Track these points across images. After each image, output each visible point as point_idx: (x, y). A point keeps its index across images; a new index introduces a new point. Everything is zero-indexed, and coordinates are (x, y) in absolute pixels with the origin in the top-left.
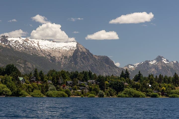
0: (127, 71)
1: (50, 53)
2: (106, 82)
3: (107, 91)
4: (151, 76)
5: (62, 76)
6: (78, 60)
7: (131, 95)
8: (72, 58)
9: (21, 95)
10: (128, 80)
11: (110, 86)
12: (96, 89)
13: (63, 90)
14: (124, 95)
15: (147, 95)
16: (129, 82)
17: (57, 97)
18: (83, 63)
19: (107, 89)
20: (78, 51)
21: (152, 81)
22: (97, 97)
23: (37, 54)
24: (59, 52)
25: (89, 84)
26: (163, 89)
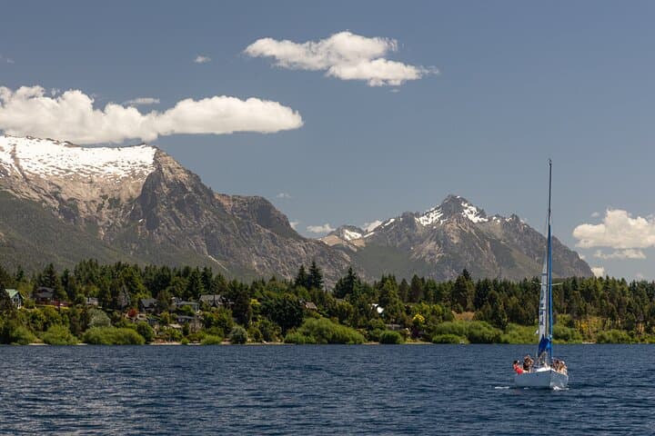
0: (314, 267)
1: (58, 187)
2: (253, 300)
3: (255, 326)
4: (388, 281)
5: (127, 284)
6: (158, 211)
7: (323, 336)
8: (139, 206)
9: (15, 340)
10: (316, 295)
11: (264, 313)
12: (224, 321)
13: (129, 325)
14: (304, 338)
15: (371, 336)
16: (320, 299)
17: (115, 344)
18: (178, 223)
19: (255, 319)
20: (159, 179)
21: (385, 297)
22: (227, 343)
23: (10, 191)
24: (91, 182)
25: (204, 306)
26: (417, 319)
